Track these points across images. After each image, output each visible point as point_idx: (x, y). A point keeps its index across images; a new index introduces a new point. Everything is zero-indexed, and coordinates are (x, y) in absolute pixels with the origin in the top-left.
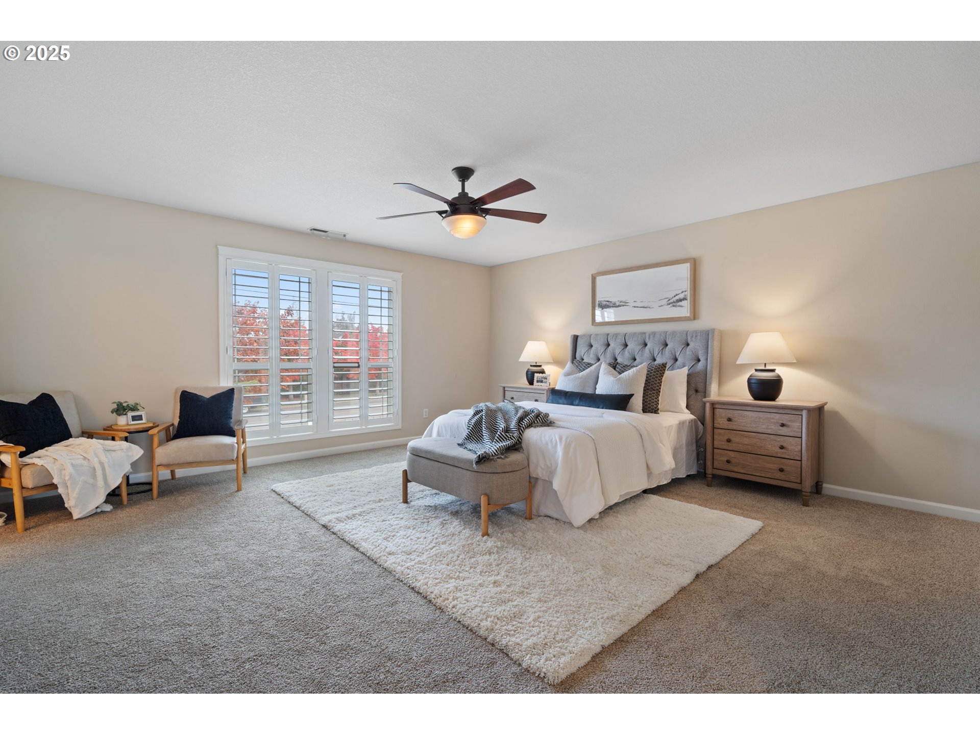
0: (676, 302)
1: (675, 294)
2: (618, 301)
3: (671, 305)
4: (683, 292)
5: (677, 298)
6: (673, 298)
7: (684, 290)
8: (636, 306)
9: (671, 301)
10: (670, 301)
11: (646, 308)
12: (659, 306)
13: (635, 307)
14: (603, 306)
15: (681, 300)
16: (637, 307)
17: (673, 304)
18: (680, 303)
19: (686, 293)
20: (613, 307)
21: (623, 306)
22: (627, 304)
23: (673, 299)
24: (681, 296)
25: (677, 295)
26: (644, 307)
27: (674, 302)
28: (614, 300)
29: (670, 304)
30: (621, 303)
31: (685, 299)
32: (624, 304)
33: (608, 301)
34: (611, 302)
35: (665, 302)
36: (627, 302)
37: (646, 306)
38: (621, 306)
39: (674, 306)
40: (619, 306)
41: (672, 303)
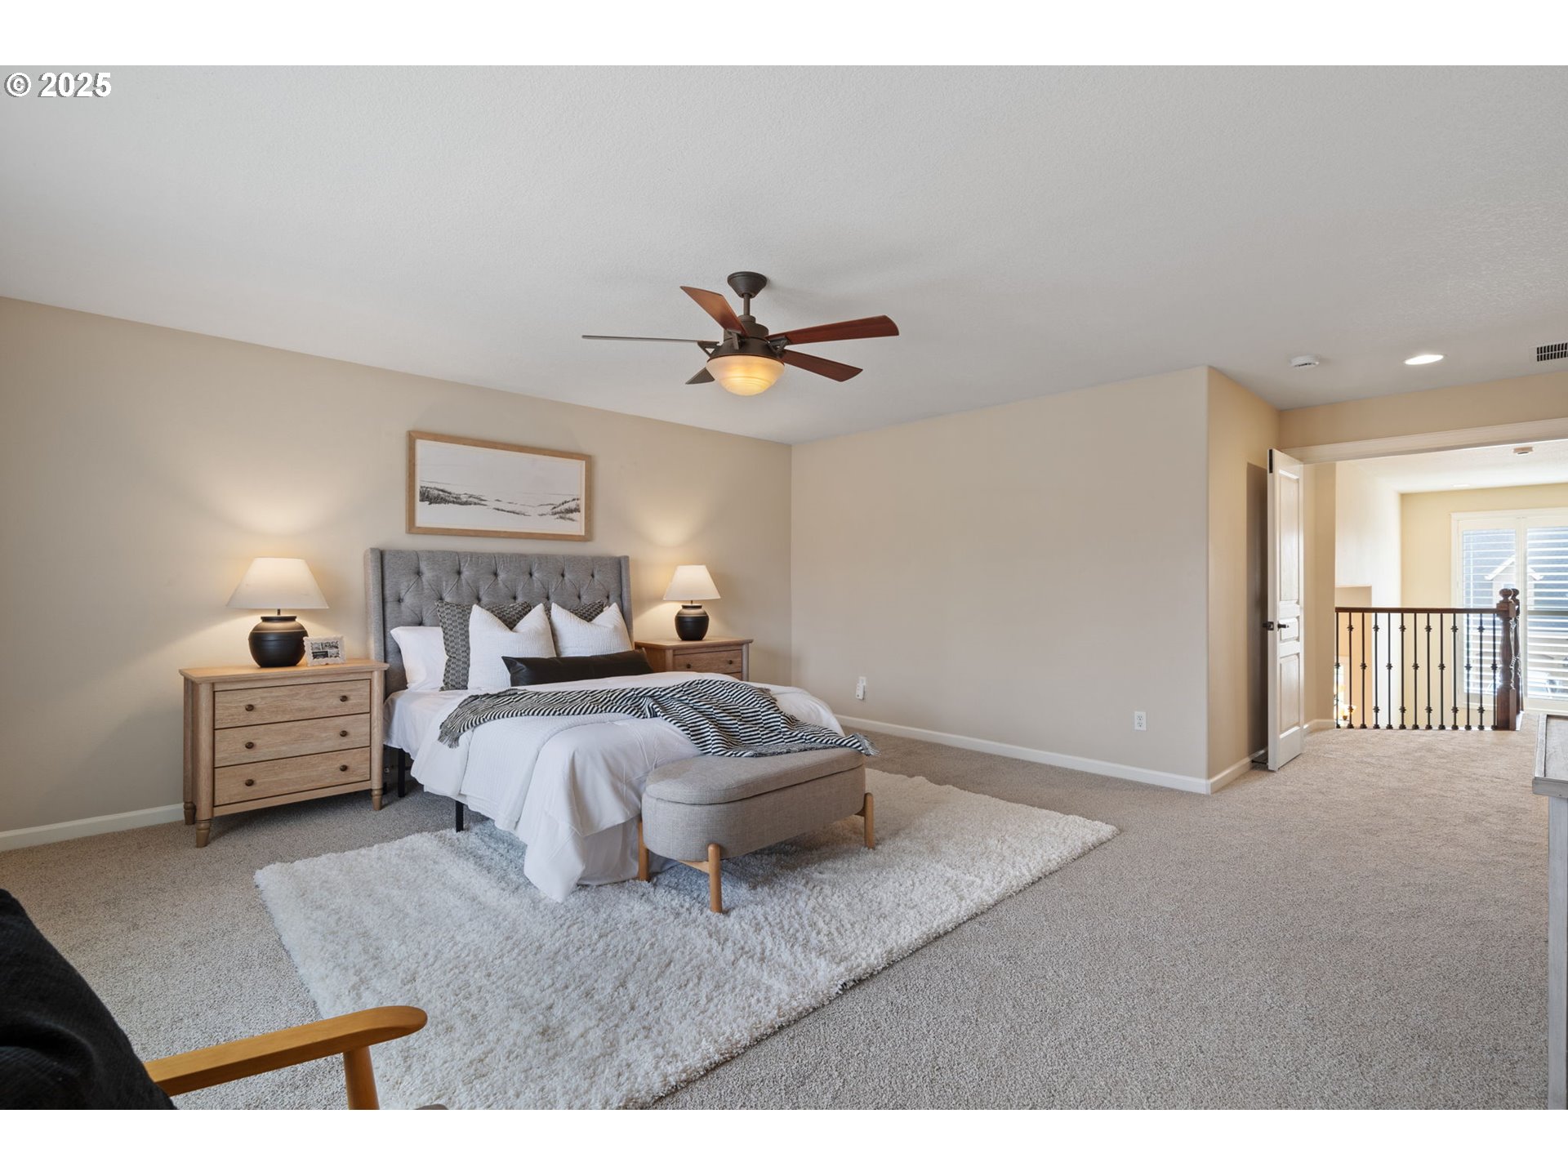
0: (566, 513)
1: (563, 501)
2: (466, 494)
3: (557, 516)
4: (574, 500)
5: (566, 506)
6: (560, 505)
7: (576, 497)
8: (500, 508)
9: (558, 510)
10: (556, 510)
11: (518, 514)
12: (540, 515)
13: (498, 510)
14: (429, 497)
15: (570, 511)
16: (502, 510)
17: (561, 515)
18: (570, 515)
19: (578, 502)
20: (454, 502)
21: (475, 504)
22: (483, 502)
23: (559, 508)
24: (572, 505)
25: (566, 502)
26: (514, 513)
27: (563, 513)
28: (455, 489)
29: (555, 514)
30: (471, 499)
31: (577, 510)
32: (476, 501)
33: (442, 491)
34: (450, 493)
35: (548, 509)
36: (483, 498)
37: (517, 511)
38: (470, 504)
39: (561, 518)
40: (466, 503)
41: (558, 513)
